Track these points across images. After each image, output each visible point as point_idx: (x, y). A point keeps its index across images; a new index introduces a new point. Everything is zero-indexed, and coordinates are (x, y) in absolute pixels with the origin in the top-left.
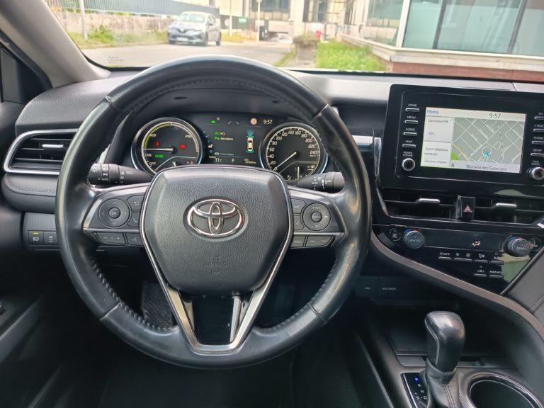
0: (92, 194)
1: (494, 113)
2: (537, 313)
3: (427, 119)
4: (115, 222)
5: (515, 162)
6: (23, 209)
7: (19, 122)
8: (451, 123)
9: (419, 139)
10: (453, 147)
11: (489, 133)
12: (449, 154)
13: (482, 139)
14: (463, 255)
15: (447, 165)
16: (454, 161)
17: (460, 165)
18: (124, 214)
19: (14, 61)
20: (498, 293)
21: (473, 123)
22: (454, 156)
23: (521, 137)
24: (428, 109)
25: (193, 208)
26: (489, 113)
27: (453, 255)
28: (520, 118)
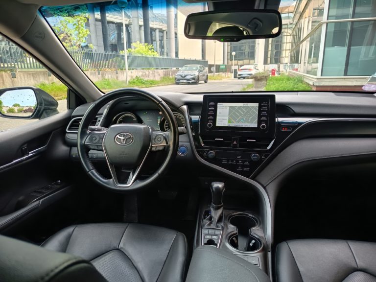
0: (88, 132)
1: (245, 104)
2: (267, 188)
3: (218, 107)
4: (95, 142)
5: (255, 123)
6: (71, 145)
7: (73, 114)
8: (228, 108)
9: (215, 116)
10: (229, 118)
11: (243, 112)
12: (227, 120)
13: (241, 114)
14: (232, 161)
15: (227, 125)
16: (229, 124)
17: (232, 125)
18: (98, 139)
19: (74, 94)
20: (248, 177)
21: (237, 108)
22: (230, 121)
23: (257, 113)
24: (218, 103)
25: (118, 136)
26: (243, 104)
27: (228, 161)
28: (257, 105)
